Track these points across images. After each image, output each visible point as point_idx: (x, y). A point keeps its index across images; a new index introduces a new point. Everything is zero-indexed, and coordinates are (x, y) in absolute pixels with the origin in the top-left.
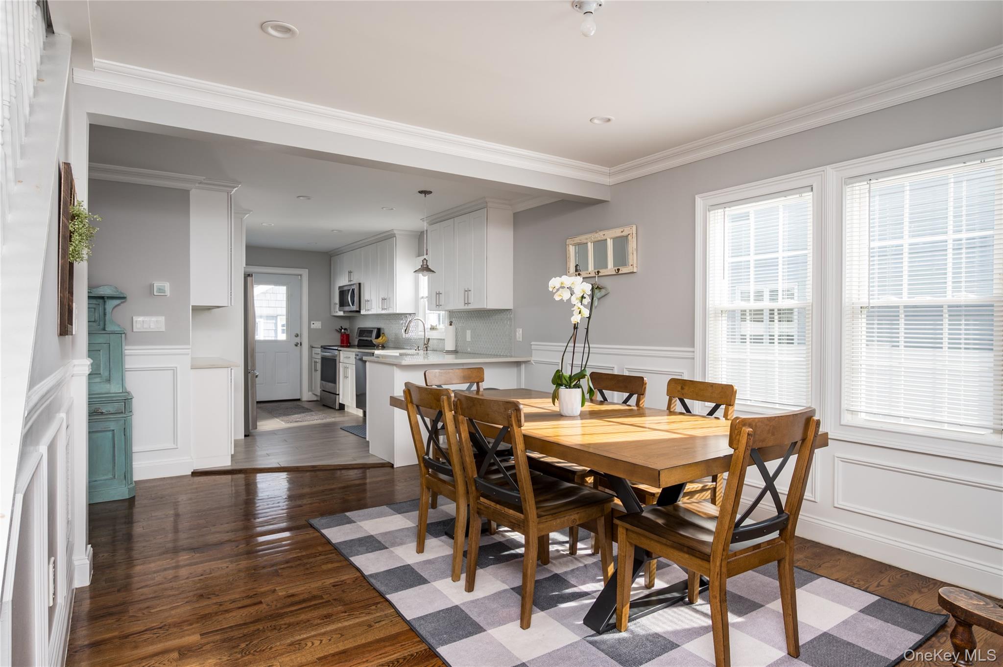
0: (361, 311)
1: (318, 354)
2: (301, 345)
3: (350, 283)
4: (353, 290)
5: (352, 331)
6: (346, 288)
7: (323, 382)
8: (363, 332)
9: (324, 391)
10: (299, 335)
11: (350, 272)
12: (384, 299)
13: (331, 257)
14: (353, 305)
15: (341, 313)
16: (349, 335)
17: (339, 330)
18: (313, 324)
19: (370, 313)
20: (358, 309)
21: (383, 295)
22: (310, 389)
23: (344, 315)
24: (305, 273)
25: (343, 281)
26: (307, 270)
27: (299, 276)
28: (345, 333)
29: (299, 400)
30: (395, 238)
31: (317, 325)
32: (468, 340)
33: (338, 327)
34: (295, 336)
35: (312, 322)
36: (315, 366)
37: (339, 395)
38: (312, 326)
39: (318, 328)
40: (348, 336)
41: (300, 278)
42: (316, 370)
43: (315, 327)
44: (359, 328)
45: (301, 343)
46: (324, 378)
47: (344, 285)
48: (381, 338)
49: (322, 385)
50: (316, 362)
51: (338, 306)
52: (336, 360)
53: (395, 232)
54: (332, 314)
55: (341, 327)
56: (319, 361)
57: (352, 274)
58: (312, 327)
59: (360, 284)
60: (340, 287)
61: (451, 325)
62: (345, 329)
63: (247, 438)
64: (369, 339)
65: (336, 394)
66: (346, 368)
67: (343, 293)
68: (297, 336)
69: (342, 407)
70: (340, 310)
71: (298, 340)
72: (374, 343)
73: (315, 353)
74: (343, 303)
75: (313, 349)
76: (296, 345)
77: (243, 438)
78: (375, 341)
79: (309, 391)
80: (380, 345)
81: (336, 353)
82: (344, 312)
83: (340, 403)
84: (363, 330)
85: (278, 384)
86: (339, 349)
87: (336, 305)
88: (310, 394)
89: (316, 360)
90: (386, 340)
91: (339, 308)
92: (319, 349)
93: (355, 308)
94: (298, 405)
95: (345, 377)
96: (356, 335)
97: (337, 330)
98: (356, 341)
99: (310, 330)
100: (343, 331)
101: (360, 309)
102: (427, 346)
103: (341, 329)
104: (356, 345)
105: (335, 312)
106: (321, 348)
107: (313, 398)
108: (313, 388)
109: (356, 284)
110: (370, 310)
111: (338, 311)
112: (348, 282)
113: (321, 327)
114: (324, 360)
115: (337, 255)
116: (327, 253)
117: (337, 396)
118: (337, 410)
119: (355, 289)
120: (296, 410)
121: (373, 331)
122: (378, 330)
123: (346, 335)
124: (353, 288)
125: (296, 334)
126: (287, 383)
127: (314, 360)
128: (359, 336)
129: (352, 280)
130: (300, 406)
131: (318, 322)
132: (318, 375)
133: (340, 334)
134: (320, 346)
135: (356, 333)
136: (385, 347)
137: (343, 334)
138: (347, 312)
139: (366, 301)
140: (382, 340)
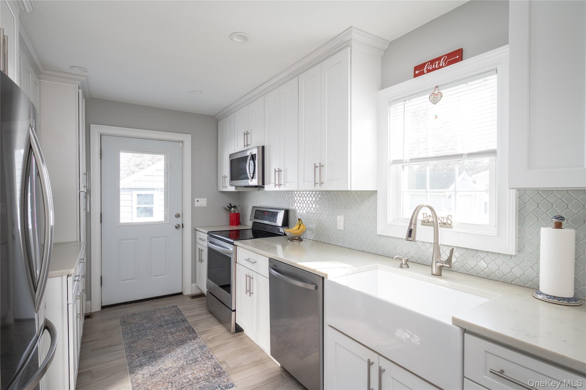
0: (265, 186)
1: (204, 241)
2: (182, 227)
3: (246, 148)
4: (253, 157)
5: (243, 209)
6: (239, 156)
7: (211, 281)
8: (259, 213)
9: (211, 292)
10: (181, 215)
11: (246, 134)
12: (321, 166)
13: (218, 121)
14: (252, 179)
15: (233, 189)
16: (239, 214)
17: (228, 208)
18: (198, 201)
20: (260, 184)
22: (194, 280)
23: (236, 191)
24: (187, 139)
25: (235, 146)
26: (190, 136)
27: (181, 143)
28: (235, 211)
29: (181, 294)
30: (348, 48)
31: (202, 202)
33: (226, 205)
34: (176, 216)
35: (196, 200)
37: (235, 310)
38: (197, 204)
39: (203, 206)
40: (238, 216)
41: (181, 146)
42: (201, 260)
43: (199, 206)
44: (253, 207)
45: (182, 225)
46: (212, 276)
47: (237, 151)
48: (296, 227)
49: (208, 283)
50: (201, 251)
51: (228, 179)
53: (353, 35)
54: (219, 190)
55: (230, 204)
56: (205, 250)
57: (249, 135)
58: (196, 206)
59: (263, 147)
60: (231, 155)
62: (235, 207)
64: (273, 223)
65: (231, 310)
66: (249, 277)
67: (237, 162)
68: (178, 216)
69: (239, 330)
70: (231, 185)
71: (179, 221)
73: (200, 239)
75: (197, 231)
76: (177, 227)
78: (285, 231)
79: (192, 283)
80: (297, 238)
81: (231, 248)
82: (236, 187)
83: (236, 323)
84: (260, 210)
85: (154, 278)
86: (236, 243)
87: (225, 177)
88: (194, 285)
89: (201, 247)
90: (304, 232)
91: (230, 182)
92: (205, 236)
93: (254, 182)
94: (179, 310)
95: (247, 291)
96: (251, 216)
97: (225, 208)
98: (249, 224)
99: (193, 208)
100: (233, 209)
101: (263, 183)
102: (448, 266)
103: (231, 207)
104: (251, 228)
105: (223, 187)
106: (208, 234)
107: (196, 292)
108: (197, 280)
109: (258, 147)
110: (284, 185)
111: (229, 186)
112: (243, 146)
113: (206, 206)
114: (211, 251)
115: (226, 117)
116: (214, 116)
117: (233, 313)
118: (229, 330)
119: (255, 154)
120: (173, 330)
121: (278, 212)
122: (287, 213)
123: (236, 214)
124: (253, 154)
125: (177, 214)
126: (165, 275)
127: (198, 246)
128: (254, 218)
129: (249, 144)
130: (182, 314)
131: (203, 199)
132: (203, 268)
133: (229, 212)
134: (207, 232)
135: (249, 213)
136: (302, 240)
137: (233, 214)
138: (241, 187)
139: (275, 171)
140: (300, 230)
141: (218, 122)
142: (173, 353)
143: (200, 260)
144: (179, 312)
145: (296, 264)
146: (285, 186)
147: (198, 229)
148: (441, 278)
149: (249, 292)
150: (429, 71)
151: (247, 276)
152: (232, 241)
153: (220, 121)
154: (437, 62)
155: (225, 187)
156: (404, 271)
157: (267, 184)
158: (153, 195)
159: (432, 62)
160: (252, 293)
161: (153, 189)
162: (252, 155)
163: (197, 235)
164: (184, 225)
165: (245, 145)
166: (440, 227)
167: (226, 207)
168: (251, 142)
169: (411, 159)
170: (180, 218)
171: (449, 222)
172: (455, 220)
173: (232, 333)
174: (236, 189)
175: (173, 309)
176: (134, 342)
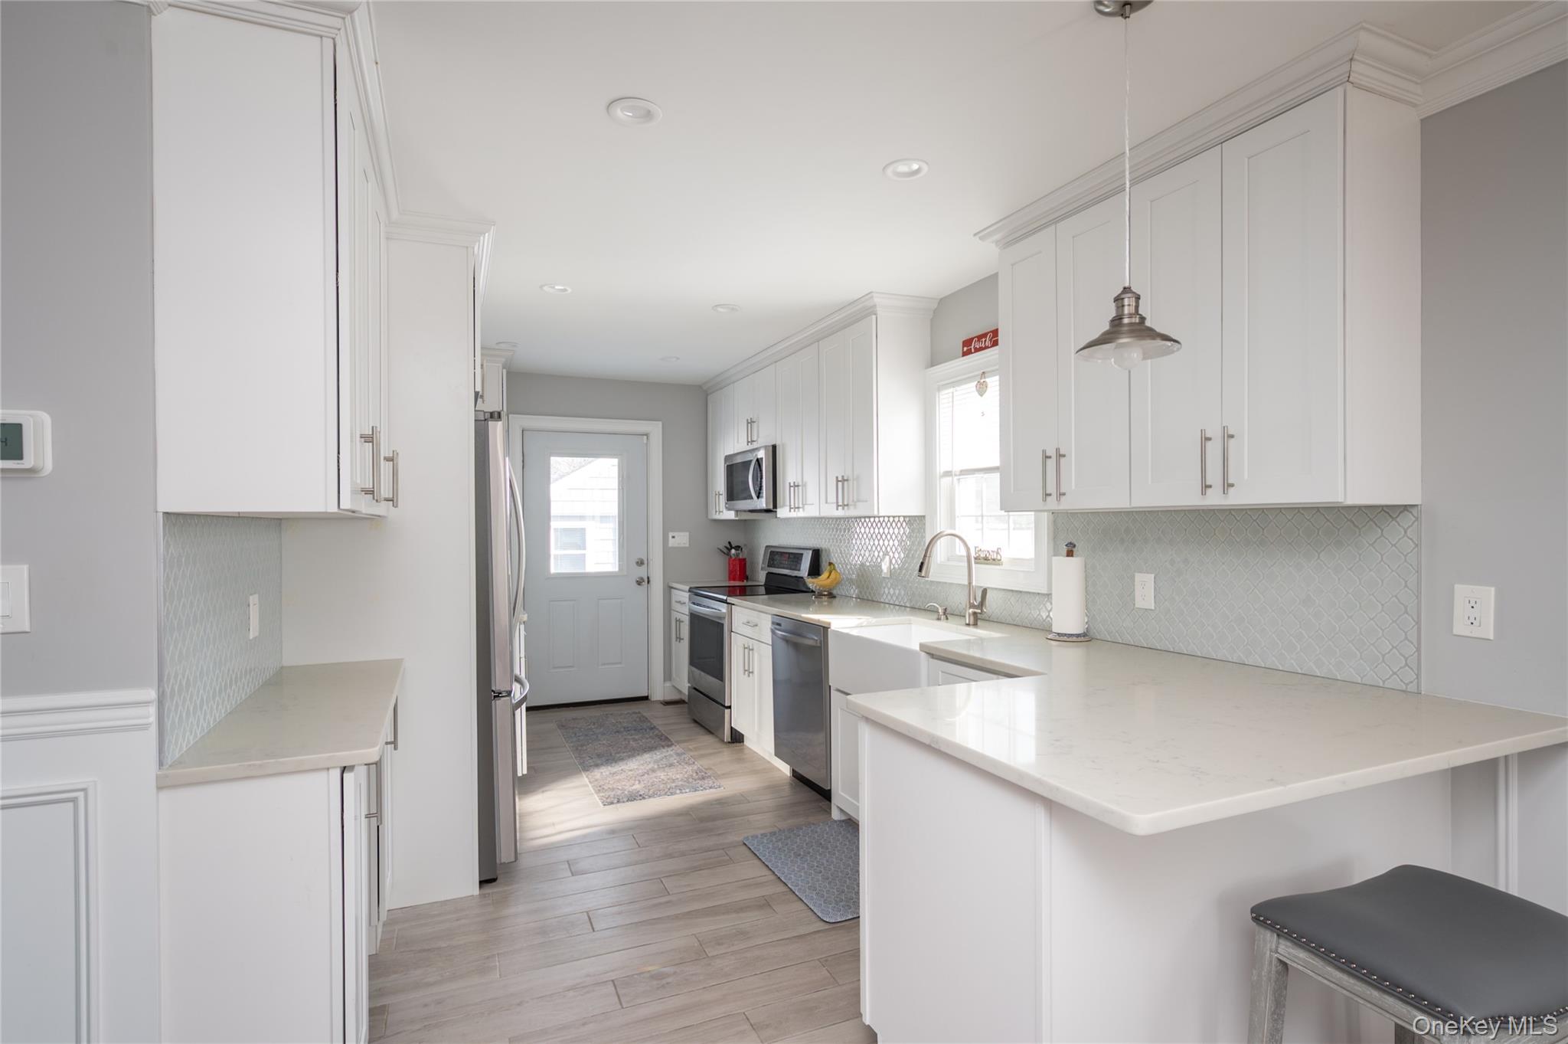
0: (778, 510)
1: (683, 604)
2: (648, 582)
3: (750, 447)
4: (759, 462)
5: (752, 552)
6: (739, 460)
7: (694, 669)
8: (776, 556)
9: (695, 689)
10: (646, 562)
11: (750, 422)
12: (844, 480)
13: (707, 395)
14: (758, 497)
15: (730, 515)
16: (744, 560)
17: (725, 551)
18: (673, 537)
19: (801, 514)
20: (771, 507)
21: (836, 472)
22: (668, 676)
23: (737, 518)
24: (655, 429)
25: (732, 443)
26: (660, 423)
27: (645, 438)
28: (738, 555)
29: (646, 698)
30: (874, 317)
31: (681, 539)
32: (1140, 603)
33: (722, 544)
34: (637, 563)
35: (671, 534)
36: (678, 630)
37: (730, 707)
38: (672, 543)
39: (682, 545)
40: (743, 563)
41: (645, 441)
42: (679, 639)
43: (676, 545)
44: (767, 547)
45: (648, 578)
46: (695, 660)
47: (736, 452)
48: (825, 575)
49: (690, 673)
50: (679, 621)
51: (723, 499)
52: (723, 625)
53: (877, 300)
54: (710, 517)
55: (729, 543)
56: (686, 619)
57: (754, 425)
58: (670, 545)
59: (774, 447)
60: (727, 458)
61: (1070, 554)
62: (737, 548)
63: (489, 889)
64: (795, 573)
65: (724, 706)
66: (748, 649)
67: (736, 470)
68: (640, 563)
69: (737, 738)
70: (728, 509)
71: (642, 572)
72: (810, 586)
73: (676, 602)
74: (735, 491)
75: (673, 590)
76: (639, 583)
77: (475, 890)
78: (812, 583)
79: (664, 681)
80: (826, 593)
81: (723, 608)
82: (737, 511)
83: (732, 728)
84: (777, 552)
85: (603, 667)
86: (731, 600)
87: (720, 495)
88: (668, 684)
89: (679, 616)
90: (838, 583)
91: (726, 504)
92: (685, 596)
93: (762, 503)
94: (644, 717)
95: (745, 671)
96: (763, 563)
97: (721, 550)
98: (761, 577)
99: (667, 550)
100: (733, 551)
101: (775, 506)
102: (979, 611)
103: (730, 547)
104: (763, 584)
105: (716, 512)
106: (690, 591)
107: (673, 696)
108: (674, 675)
109: (766, 447)
110: (803, 508)
111: (725, 511)
112: (746, 444)
113: (687, 545)
114: (695, 618)
115: (721, 389)
116: (700, 387)
117: (727, 711)
118: (722, 741)
119: (762, 459)
120: (637, 737)
121: (802, 554)
122: (817, 554)
123: (740, 560)
124: (759, 457)
125: (639, 559)
126: (620, 663)
127: (675, 615)
128: (768, 566)
129: (755, 439)
130: (649, 721)
131: (682, 534)
132: (683, 650)
133: (727, 557)
134: (687, 588)
135: (761, 557)
136: (835, 597)
137: (734, 560)
138: (745, 511)
139: (790, 486)
140: (829, 581)
141: (709, 397)
142: (639, 758)
143: (677, 638)
144: (644, 719)
145: (801, 617)
146: (804, 510)
147: (675, 585)
148: (977, 628)
149: (749, 672)
150: (977, 350)
151: (745, 648)
152: (725, 598)
153: (711, 393)
154: (984, 340)
155: (720, 512)
156: (943, 623)
157: (780, 507)
158: (583, 530)
159: (980, 337)
160: (752, 672)
161: (582, 518)
162: (758, 460)
163: (673, 595)
164: (651, 579)
165: (748, 442)
166: (976, 563)
167: (722, 547)
168: (758, 437)
169: (961, 471)
170: (643, 566)
171: (999, 558)
172: (1005, 556)
173: (726, 743)
174: (737, 515)
175: (635, 716)
176: (582, 746)
